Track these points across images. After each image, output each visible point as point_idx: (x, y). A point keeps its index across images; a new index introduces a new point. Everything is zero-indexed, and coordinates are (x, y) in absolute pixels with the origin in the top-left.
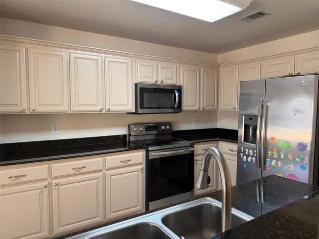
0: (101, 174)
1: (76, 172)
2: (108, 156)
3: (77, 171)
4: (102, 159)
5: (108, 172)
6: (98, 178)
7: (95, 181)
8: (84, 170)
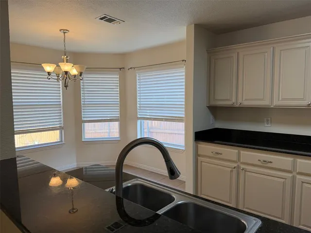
0: (290, 175)
1: (261, 165)
2: (300, 158)
3: (263, 163)
4: (292, 159)
5: (298, 177)
6: (286, 179)
7: (283, 180)
8: (269, 165)
